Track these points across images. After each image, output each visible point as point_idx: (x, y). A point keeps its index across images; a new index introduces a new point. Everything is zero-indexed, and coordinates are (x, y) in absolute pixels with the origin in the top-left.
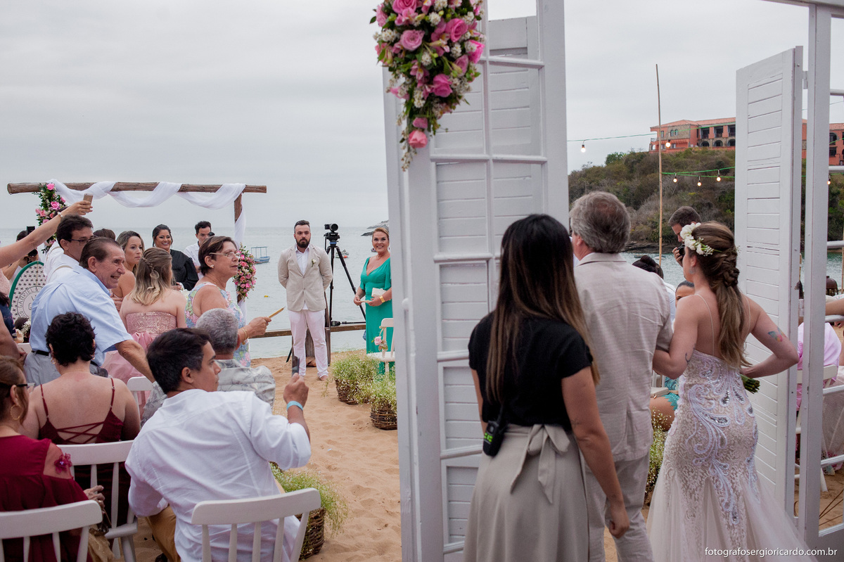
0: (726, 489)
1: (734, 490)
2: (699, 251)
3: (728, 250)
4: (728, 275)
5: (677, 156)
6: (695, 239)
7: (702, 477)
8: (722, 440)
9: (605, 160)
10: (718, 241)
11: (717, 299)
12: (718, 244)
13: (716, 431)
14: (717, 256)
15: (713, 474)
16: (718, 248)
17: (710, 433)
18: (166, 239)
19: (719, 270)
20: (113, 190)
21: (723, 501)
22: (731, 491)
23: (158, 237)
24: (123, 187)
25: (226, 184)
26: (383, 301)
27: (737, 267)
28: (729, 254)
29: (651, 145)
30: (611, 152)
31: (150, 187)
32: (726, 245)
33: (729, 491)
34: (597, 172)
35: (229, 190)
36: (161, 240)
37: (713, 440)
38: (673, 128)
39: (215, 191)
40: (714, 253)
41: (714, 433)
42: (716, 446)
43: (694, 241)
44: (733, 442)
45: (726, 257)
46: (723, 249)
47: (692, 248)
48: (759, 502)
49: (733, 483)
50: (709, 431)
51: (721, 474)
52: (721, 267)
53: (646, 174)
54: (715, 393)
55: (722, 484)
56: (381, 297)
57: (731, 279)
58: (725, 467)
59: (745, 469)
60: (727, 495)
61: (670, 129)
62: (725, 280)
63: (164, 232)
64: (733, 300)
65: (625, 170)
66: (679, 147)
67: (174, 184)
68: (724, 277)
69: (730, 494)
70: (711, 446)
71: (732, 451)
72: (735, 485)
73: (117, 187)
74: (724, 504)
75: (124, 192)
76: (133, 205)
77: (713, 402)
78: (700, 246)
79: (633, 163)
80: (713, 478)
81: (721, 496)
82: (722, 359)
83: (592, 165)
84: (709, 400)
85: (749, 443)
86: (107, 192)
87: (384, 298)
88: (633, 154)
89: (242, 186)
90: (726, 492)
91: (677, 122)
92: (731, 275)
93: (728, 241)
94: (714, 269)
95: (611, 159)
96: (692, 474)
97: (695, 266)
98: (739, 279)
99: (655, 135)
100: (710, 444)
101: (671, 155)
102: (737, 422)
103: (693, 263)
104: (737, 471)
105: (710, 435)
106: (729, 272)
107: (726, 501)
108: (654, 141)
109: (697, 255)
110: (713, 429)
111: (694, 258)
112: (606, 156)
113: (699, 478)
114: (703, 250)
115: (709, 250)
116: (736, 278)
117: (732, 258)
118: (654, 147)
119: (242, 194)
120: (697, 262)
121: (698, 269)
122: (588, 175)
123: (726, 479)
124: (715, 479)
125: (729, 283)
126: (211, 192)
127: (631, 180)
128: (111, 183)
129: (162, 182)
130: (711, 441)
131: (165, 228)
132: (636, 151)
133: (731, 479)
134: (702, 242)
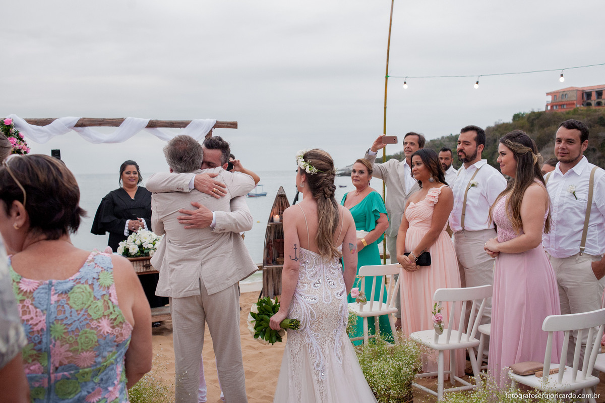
0: (318, 353)
1: (323, 354)
2: (308, 171)
3: (328, 171)
4: (328, 190)
5: (568, 113)
6: (305, 161)
7: (301, 344)
8: (312, 313)
9: (512, 118)
10: (321, 164)
11: (318, 207)
12: (322, 166)
13: (306, 307)
14: (320, 175)
15: (308, 342)
16: (322, 170)
17: (302, 308)
18: (132, 175)
19: (320, 186)
20: (77, 125)
21: (315, 362)
22: (321, 355)
23: (124, 173)
24: (88, 123)
25: (195, 120)
26: (365, 244)
27: (334, 184)
28: (329, 174)
29: (547, 106)
30: (517, 112)
31: (116, 123)
32: (327, 167)
33: (319, 355)
34: (506, 127)
35: (198, 125)
36: (127, 176)
37: (305, 313)
38: (564, 93)
39: (184, 127)
40: (318, 172)
41: (305, 308)
42: (308, 319)
43: (305, 163)
44: (321, 316)
45: (327, 176)
46: (325, 170)
47: (303, 168)
48: (341, 363)
49: (323, 349)
50: (302, 306)
51: (314, 342)
52: (322, 183)
53: (543, 128)
54: (309, 278)
55: (314, 349)
56: (363, 240)
57: (329, 192)
58: (317, 336)
59: (332, 338)
60: (318, 357)
61: (561, 94)
62: (325, 193)
63: (131, 168)
64: (330, 208)
65: (527, 125)
66: (568, 107)
67: (142, 119)
68: (324, 191)
69: (320, 357)
70: (304, 319)
71: (322, 324)
72: (324, 350)
73: (81, 122)
74: (315, 365)
75: (89, 127)
76: (98, 141)
77: (306, 285)
78: (308, 167)
79: (533, 119)
80: (309, 344)
81: (314, 359)
82: (319, 253)
83: (502, 122)
84: (303, 283)
85: (335, 318)
86: (70, 127)
87: (366, 241)
88: (533, 113)
89: (213, 122)
90: (318, 355)
91: (567, 88)
92: (330, 190)
93: (329, 165)
94: (318, 184)
95: (516, 117)
96: (295, 342)
97: (304, 182)
98: (335, 193)
99: (550, 98)
100: (303, 317)
101: (562, 113)
102: (324, 301)
103: (303, 179)
104: (326, 339)
105: (303, 310)
106: (328, 187)
107: (317, 362)
108: (549, 103)
109: (306, 173)
110: (304, 305)
111: (304, 175)
112: (513, 115)
113: (299, 345)
114: (310, 170)
115: (314, 170)
116: (333, 192)
117: (331, 177)
118: (549, 108)
119: (213, 130)
120: (306, 179)
121: (306, 184)
122: (499, 129)
123: (317, 345)
124: (310, 345)
125: (328, 195)
126: (180, 127)
127: (532, 132)
128: (75, 119)
129: (128, 118)
130: (303, 314)
131: (134, 163)
132: (536, 111)
133: (322, 345)
134: (310, 164)
